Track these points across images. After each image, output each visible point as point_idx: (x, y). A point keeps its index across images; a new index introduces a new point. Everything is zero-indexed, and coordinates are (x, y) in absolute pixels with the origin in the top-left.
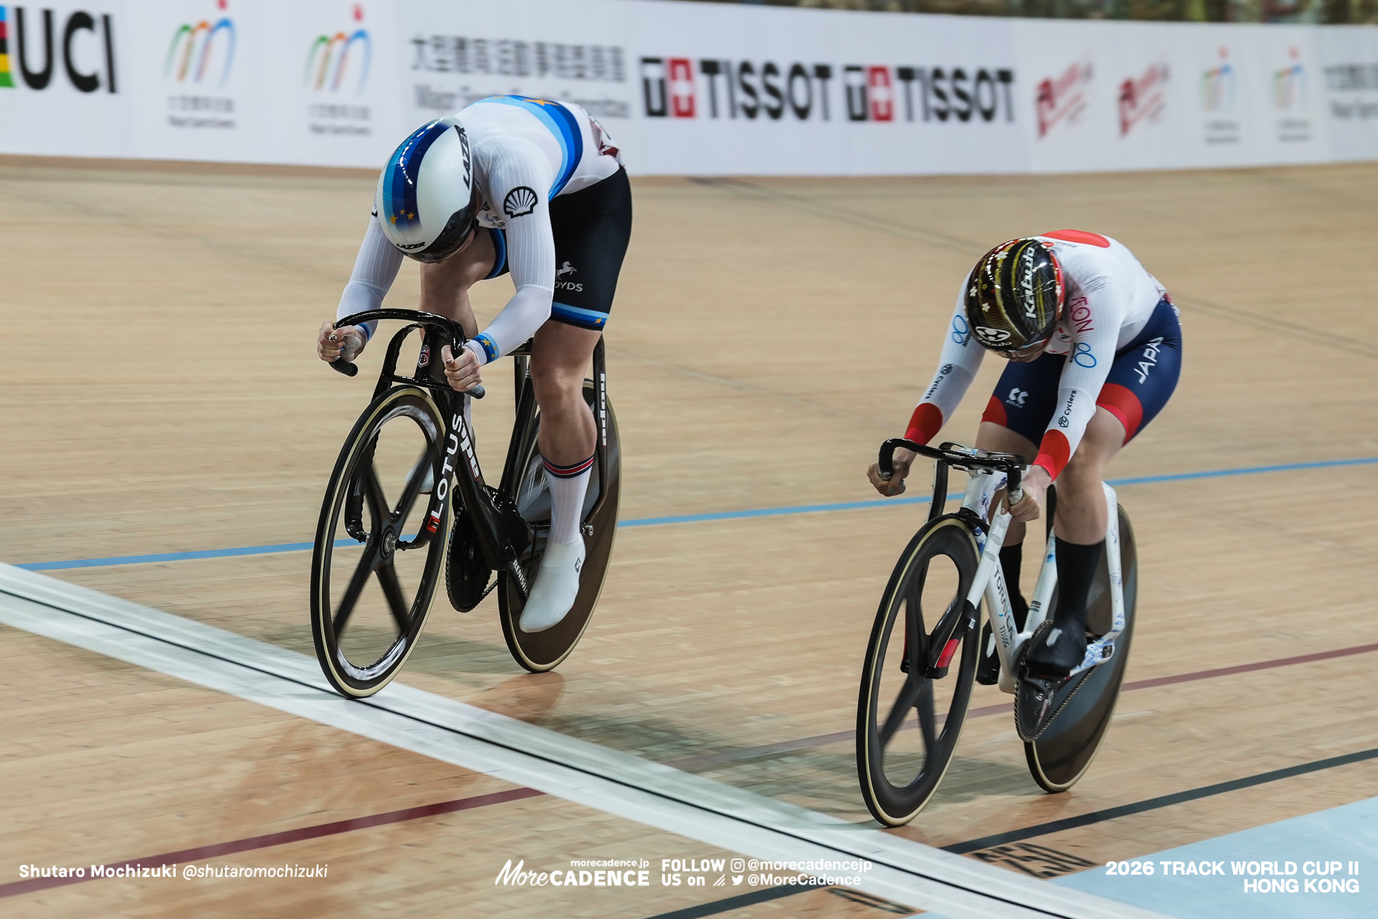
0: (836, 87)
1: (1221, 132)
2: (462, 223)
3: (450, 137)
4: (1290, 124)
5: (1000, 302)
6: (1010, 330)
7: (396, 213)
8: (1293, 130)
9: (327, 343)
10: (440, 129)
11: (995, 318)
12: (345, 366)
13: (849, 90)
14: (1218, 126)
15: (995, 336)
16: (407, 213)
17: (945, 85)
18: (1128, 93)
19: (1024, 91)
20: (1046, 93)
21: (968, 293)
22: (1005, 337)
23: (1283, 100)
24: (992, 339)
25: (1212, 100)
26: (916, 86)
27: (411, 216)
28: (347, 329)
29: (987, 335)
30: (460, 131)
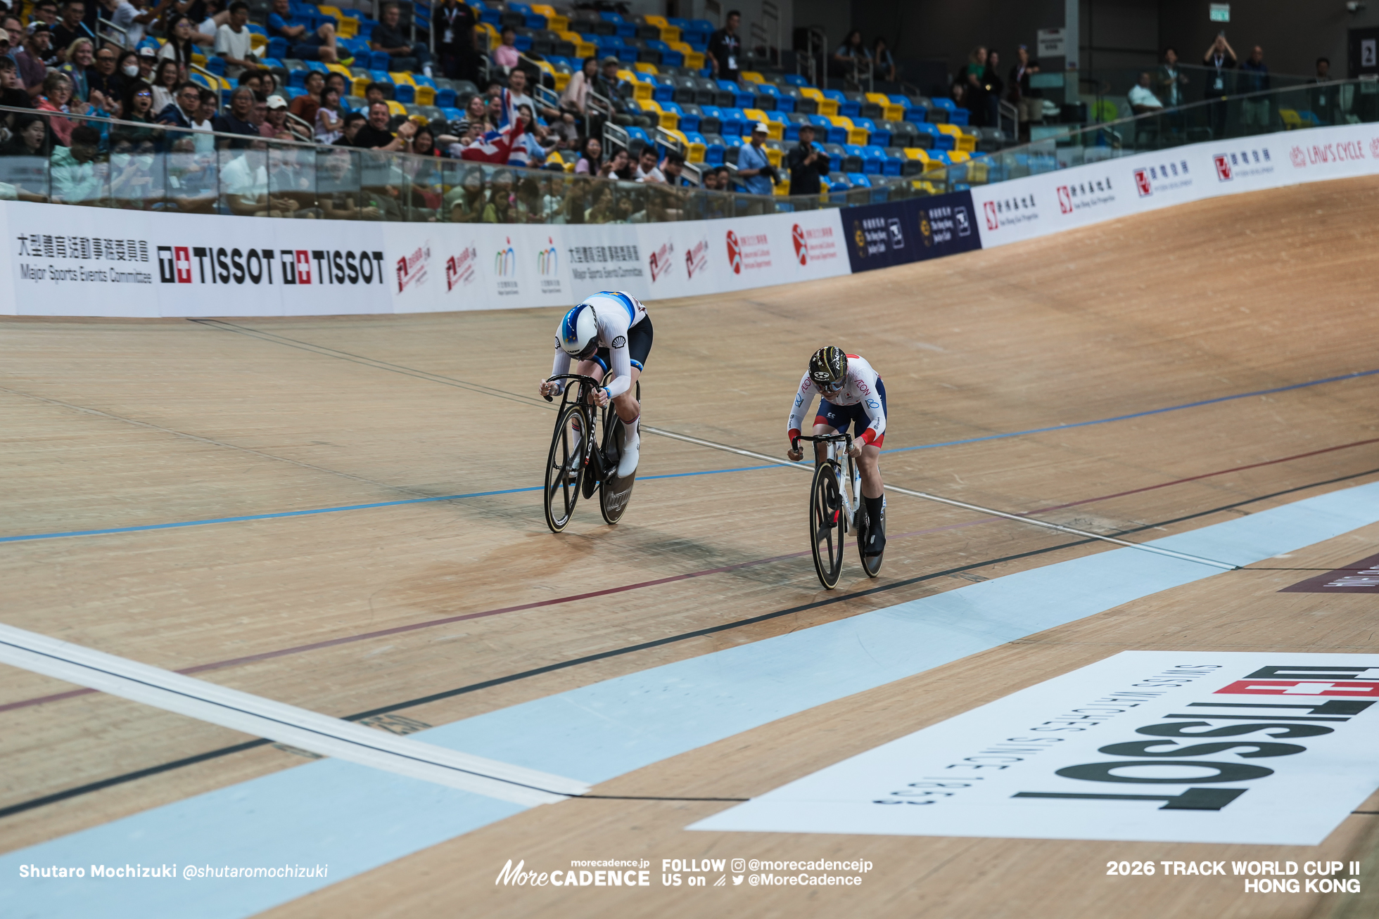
0: (276, 264)
1: (508, 288)
2: (593, 342)
3: (587, 309)
4: (549, 283)
5: (826, 361)
6: (829, 372)
7: (568, 337)
8: (550, 286)
9: (544, 388)
10: (584, 306)
11: (824, 369)
12: (549, 398)
13: (284, 264)
14: (506, 284)
15: (823, 376)
16: (573, 337)
17: (342, 262)
18: (452, 265)
19: (390, 265)
20: (403, 266)
21: (812, 359)
22: (827, 376)
23: (545, 269)
24: (821, 377)
25: (502, 270)
26: (324, 262)
27: (574, 338)
28: (552, 382)
29: (819, 376)
30: (592, 307)
